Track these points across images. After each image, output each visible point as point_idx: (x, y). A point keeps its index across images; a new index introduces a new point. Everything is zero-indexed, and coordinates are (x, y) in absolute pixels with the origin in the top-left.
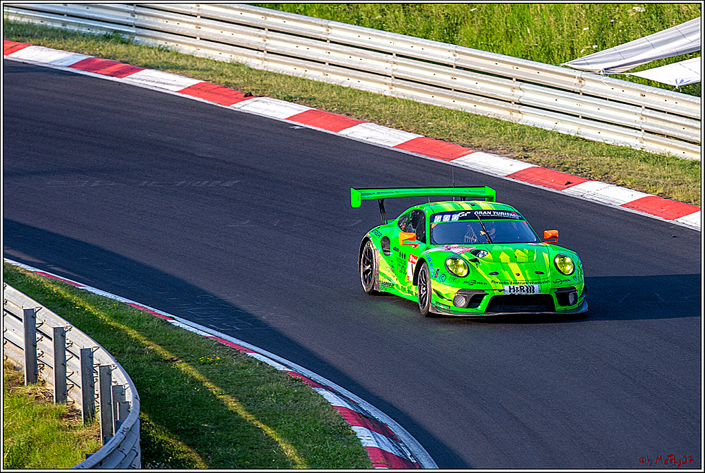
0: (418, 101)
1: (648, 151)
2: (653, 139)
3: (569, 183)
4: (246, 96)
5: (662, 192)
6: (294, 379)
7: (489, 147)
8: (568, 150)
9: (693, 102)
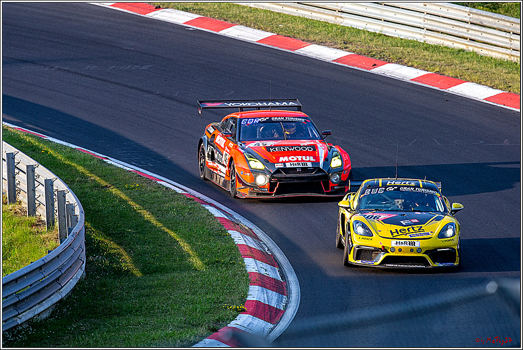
0: (272, 10)
1: (429, 43)
2: (432, 35)
3: (375, 65)
4: (156, 8)
5: (438, 70)
6: (188, 199)
7: (320, 41)
8: (374, 43)
9: (459, 10)
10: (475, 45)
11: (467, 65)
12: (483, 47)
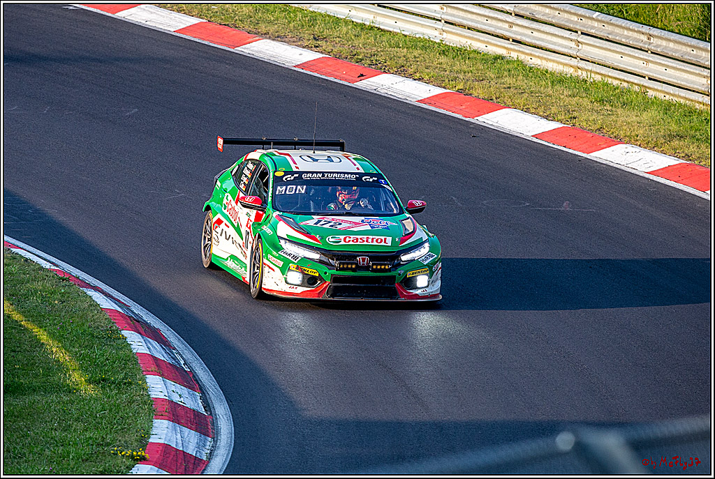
1: (448, 43)
2: (454, 31)
3: (362, 75)
5: (462, 88)
6: (61, 278)
7: (276, 34)
8: (362, 40)
10: (521, 49)
11: (508, 80)
12: (533, 53)
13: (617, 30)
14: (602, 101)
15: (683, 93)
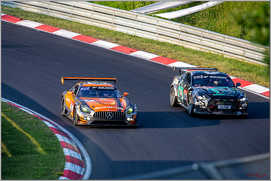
0: (80, 22)
1: (159, 41)
2: (161, 37)
3: (132, 51)
4: (21, 20)
5: (164, 55)
6: (35, 117)
7: (104, 39)
8: (131, 40)
9: (175, 24)
10: (183, 42)
11: (179, 52)
12: (187, 44)
13: (214, 36)
14: (209, 59)
15: (235, 56)
